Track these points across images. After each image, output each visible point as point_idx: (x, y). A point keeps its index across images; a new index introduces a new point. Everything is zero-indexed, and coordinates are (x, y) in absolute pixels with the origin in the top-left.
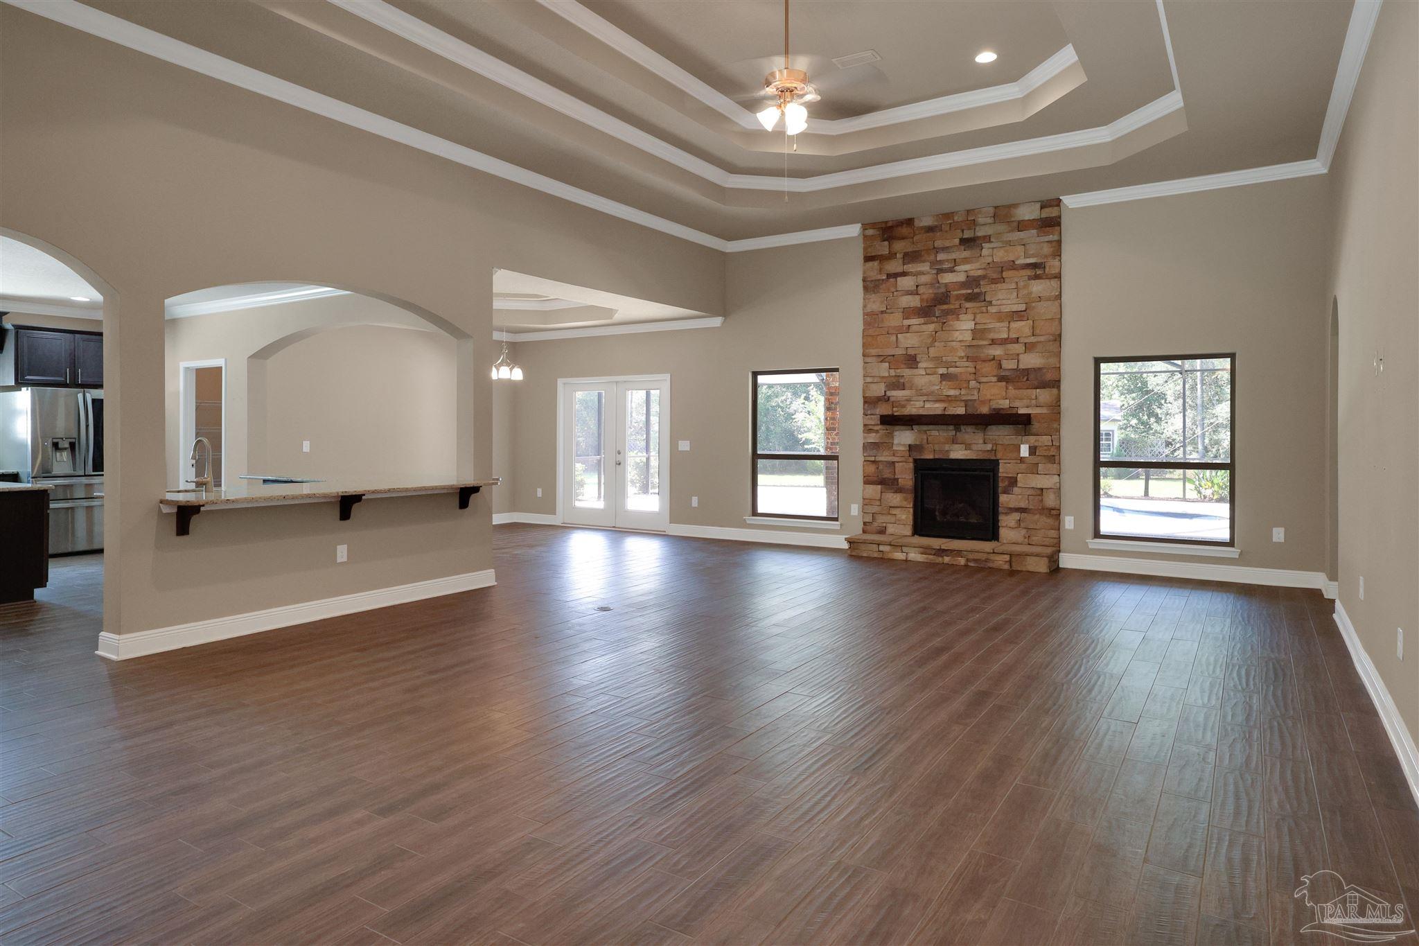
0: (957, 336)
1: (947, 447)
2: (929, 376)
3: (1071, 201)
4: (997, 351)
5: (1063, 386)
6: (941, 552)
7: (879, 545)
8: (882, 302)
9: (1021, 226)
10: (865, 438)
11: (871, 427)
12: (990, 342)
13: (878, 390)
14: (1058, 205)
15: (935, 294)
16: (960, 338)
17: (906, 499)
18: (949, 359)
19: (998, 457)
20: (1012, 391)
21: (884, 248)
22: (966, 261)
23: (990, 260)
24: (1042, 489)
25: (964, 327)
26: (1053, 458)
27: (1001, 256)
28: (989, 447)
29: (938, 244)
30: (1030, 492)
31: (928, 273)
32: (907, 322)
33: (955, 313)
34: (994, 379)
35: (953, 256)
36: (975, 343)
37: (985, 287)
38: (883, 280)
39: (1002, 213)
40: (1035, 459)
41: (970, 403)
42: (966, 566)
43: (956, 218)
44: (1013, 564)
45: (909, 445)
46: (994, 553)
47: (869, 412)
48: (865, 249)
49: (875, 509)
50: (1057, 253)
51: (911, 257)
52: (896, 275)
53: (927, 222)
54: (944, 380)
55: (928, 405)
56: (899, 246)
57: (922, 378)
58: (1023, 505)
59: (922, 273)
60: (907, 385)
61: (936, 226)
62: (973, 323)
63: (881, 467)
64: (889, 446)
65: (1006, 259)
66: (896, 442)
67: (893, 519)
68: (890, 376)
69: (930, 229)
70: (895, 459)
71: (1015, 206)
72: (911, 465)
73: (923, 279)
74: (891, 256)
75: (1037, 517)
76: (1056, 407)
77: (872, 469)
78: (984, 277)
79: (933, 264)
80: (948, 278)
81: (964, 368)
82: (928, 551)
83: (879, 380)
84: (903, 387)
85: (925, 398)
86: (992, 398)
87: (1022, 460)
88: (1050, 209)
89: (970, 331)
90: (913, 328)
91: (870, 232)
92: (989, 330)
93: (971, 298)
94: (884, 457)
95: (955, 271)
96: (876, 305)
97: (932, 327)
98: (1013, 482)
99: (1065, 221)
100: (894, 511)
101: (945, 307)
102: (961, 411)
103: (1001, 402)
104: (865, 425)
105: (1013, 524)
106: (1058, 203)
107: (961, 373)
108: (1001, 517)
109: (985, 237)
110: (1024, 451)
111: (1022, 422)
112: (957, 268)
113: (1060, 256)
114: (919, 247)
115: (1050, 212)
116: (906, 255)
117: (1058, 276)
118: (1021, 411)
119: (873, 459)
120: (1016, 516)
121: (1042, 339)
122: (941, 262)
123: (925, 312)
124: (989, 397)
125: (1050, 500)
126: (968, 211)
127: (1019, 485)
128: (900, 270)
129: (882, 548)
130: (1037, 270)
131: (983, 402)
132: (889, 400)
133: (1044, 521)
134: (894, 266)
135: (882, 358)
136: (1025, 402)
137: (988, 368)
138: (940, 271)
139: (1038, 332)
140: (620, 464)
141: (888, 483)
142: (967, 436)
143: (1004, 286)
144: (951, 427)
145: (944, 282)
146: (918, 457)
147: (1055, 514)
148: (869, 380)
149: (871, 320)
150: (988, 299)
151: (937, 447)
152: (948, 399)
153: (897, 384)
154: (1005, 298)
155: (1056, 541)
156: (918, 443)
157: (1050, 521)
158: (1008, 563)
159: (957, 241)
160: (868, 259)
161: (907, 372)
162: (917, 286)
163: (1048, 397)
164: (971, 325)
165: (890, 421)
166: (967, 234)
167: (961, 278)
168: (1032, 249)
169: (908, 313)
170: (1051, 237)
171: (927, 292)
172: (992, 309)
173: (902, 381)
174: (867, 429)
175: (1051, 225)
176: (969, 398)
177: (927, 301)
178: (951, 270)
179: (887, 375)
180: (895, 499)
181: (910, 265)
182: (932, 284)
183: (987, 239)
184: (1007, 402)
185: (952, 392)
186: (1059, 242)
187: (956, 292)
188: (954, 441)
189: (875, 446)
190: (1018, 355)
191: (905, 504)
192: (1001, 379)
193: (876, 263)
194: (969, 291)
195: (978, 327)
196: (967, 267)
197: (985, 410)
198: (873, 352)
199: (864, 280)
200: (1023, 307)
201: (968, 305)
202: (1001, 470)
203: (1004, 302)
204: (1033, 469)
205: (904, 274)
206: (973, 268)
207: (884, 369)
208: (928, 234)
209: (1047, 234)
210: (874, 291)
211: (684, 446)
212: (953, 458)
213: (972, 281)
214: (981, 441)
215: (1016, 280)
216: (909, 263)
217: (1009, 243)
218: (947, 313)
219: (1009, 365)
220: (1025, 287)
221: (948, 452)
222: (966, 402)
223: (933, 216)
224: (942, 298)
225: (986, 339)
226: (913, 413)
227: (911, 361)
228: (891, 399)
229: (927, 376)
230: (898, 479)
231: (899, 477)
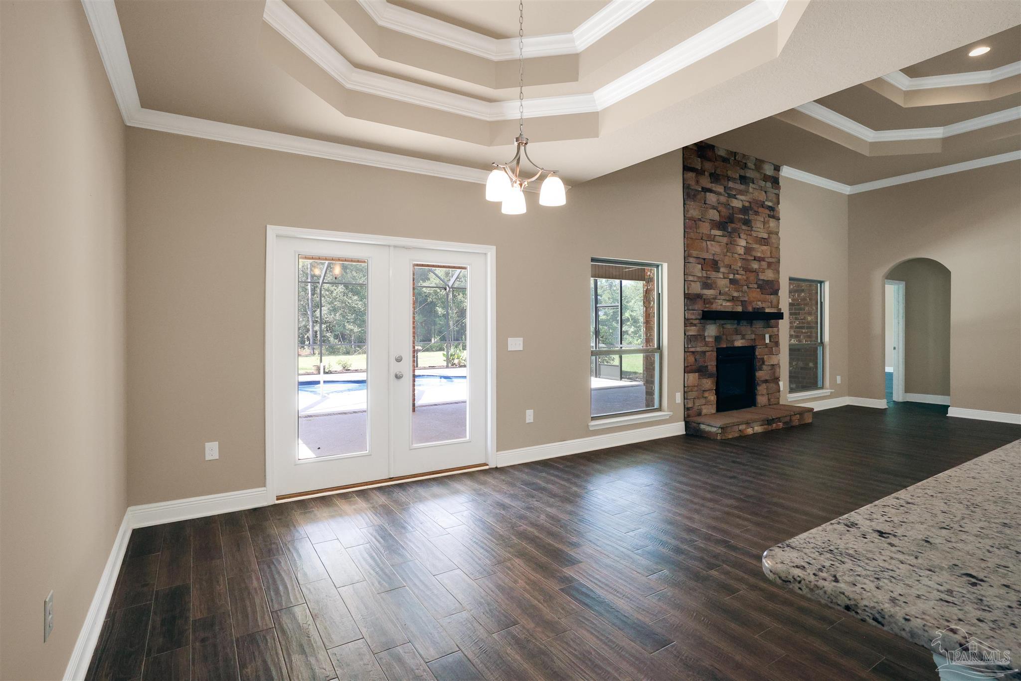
0: (739, 249)
1: (734, 337)
2: (725, 280)
4: (755, 265)
6: (769, 422)
8: (699, 211)
9: (765, 178)
10: (685, 331)
11: (691, 321)
12: (754, 258)
13: (696, 288)
14: (779, 171)
15: (728, 213)
17: (712, 383)
18: (735, 267)
19: (757, 344)
21: (697, 163)
22: (742, 193)
23: (752, 196)
24: (773, 365)
26: (777, 344)
28: (753, 336)
29: (729, 173)
30: (769, 368)
31: (725, 195)
32: (713, 232)
33: (737, 232)
34: (755, 286)
35: (737, 186)
36: (746, 257)
37: (751, 216)
39: (757, 165)
40: (772, 344)
45: (715, 337)
47: (690, 308)
48: (685, 159)
49: (695, 394)
50: (778, 203)
53: (722, 153)
56: (707, 166)
57: (721, 280)
59: (720, 194)
62: (746, 241)
63: (697, 357)
64: (701, 338)
65: (759, 199)
66: (706, 334)
67: (705, 401)
68: (703, 277)
69: (725, 160)
70: (707, 349)
71: (762, 162)
72: (715, 353)
73: (723, 199)
74: (703, 172)
76: (778, 308)
77: (690, 359)
78: (750, 208)
79: (726, 189)
81: (741, 276)
83: (696, 279)
84: (711, 287)
85: (723, 297)
86: (753, 300)
87: (766, 345)
88: (776, 172)
89: (744, 248)
90: (716, 238)
92: (754, 249)
93: (745, 222)
94: (699, 347)
95: (737, 199)
98: (762, 361)
100: (705, 395)
101: (732, 225)
102: (740, 309)
103: (758, 303)
104: (686, 320)
105: (764, 392)
106: (779, 169)
107: (740, 279)
108: (758, 388)
109: (751, 178)
110: (767, 339)
112: (737, 196)
114: (718, 171)
115: (776, 174)
116: (711, 175)
117: (778, 219)
118: (767, 310)
119: (693, 350)
120: (764, 386)
121: (773, 260)
122: (730, 189)
123: (722, 226)
125: (776, 372)
126: (744, 156)
127: (765, 363)
128: (708, 186)
130: (772, 212)
131: (750, 303)
132: (702, 297)
134: (705, 182)
135: (697, 260)
136: (767, 304)
137: (752, 277)
138: (729, 196)
139: (772, 255)
140: (401, 377)
141: (701, 371)
142: (742, 328)
143: (758, 218)
144: (735, 322)
145: (732, 205)
146: (719, 347)
148: (691, 278)
149: (689, 224)
150: (752, 225)
151: (728, 338)
152: (733, 299)
153: (706, 284)
154: (760, 227)
156: (718, 335)
157: (775, 387)
160: (686, 168)
161: (714, 275)
162: (718, 204)
163: (775, 301)
165: (709, 316)
166: (742, 173)
167: (741, 205)
168: (769, 196)
169: (713, 224)
170: (776, 191)
171: (724, 211)
172: (754, 234)
173: (710, 281)
174: (687, 322)
175: (775, 181)
176: (744, 299)
177: (724, 219)
178: (735, 197)
179: (700, 275)
180: (705, 383)
181: (714, 185)
183: (752, 180)
184: (761, 303)
185: (736, 294)
186: (779, 196)
187: (737, 216)
188: (737, 332)
191: (711, 387)
193: (694, 175)
194: (744, 217)
195: (748, 245)
196: (743, 198)
197: (750, 309)
198: (694, 253)
199: (684, 187)
200: (765, 236)
201: (744, 227)
202: (757, 354)
203: (759, 230)
204: (770, 352)
205: (710, 191)
206: (746, 199)
208: (724, 163)
209: (776, 188)
210: (693, 199)
211: (515, 344)
212: (736, 346)
213: (745, 210)
214: (750, 332)
215: (763, 215)
216: (713, 183)
217: (761, 188)
218: (734, 230)
219: (762, 276)
220: (767, 222)
221: (733, 341)
222: (743, 303)
223: (726, 150)
224: (731, 219)
225: (751, 256)
226: (718, 310)
227: (714, 265)
228: (704, 297)
229: (723, 280)
230: (707, 366)
231: (709, 364)
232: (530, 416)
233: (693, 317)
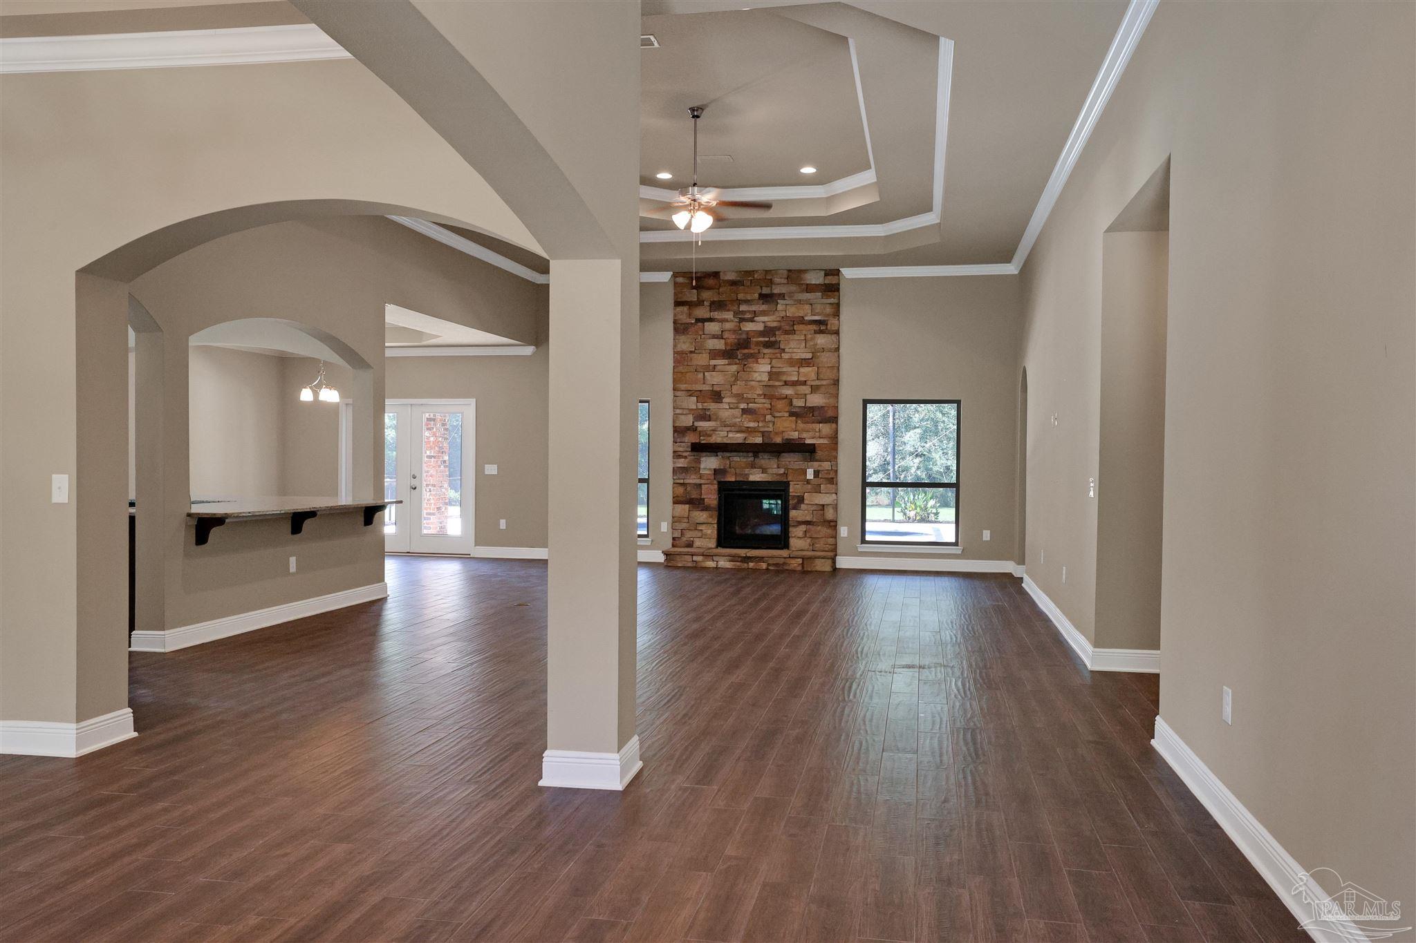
0: (756, 376)
1: (747, 471)
2: (733, 410)
3: (848, 273)
4: (788, 391)
5: (840, 422)
6: (747, 559)
7: (692, 555)
8: (691, 343)
9: (810, 288)
10: (674, 463)
11: (680, 453)
12: (784, 384)
13: (687, 421)
14: (838, 275)
15: (738, 339)
16: (759, 378)
17: (711, 517)
18: (749, 396)
19: (790, 479)
20: (801, 425)
21: (692, 296)
22: (764, 313)
23: (783, 314)
24: (823, 505)
25: (761, 369)
26: (832, 481)
27: (792, 311)
28: (782, 471)
29: (741, 296)
30: (815, 507)
31: (733, 321)
32: (713, 362)
33: (755, 357)
34: (787, 414)
35: (754, 308)
36: (771, 383)
37: (780, 337)
38: (692, 323)
39: (794, 276)
40: (817, 481)
41: (766, 434)
42: (767, 569)
43: (756, 276)
44: (805, 566)
45: (715, 470)
46: (790, 557)
47: (678, 440)
48: (675, 294)
49: (684, 525)
50: (837, 314)
51: (718, 305)
52: (704, 321)
53: (731, 276)
54: (745, 414)
55: (731, 435)
56: (706, 295)
57: (726, 410)
58: (808, 518)
59: (726, 321)
60: (712, 417)
61: (739, 281)
62: (770, 366)
63: (689, 489)
64: (697, 470)
65: (797, 315)
66: (702, 466)
67: (699, 534)
68: (697, 409)
69: (733, 283)
70: (702, 481)
71: (805, 271)
72: (716, 486)
73: (728, 326)
74: (700, 303)
75: (819, 528)
76: (834, 438)
77: (681, 490)
78: (779, 328)
79: (736, 314)
80: (749, 327)
81: (761, 404)
82: (737, 559)
83: (688, 412)
84: (709, 419)
85: (728, 429)
86: (785, 430)
87: (808, 482)
88: (832, 277)
89: (767, 374)
90: (718, 368)
91: (680, 280)
92: (783, 373)
93: (768, 345)
94: (692, 479)
95: (754, 321)
96: (685, 345)
97: (734, 368)
98: (801, 500)
99: (842, 287)
100: (700, 527)
101: (746, 351)
102: (759, 440)
103: (793, 433)
104: (674, 452)
105: (801, 534)
106: (837, 273)
107: (759, 408)
108: (791, 529)
109: (780, 294)
110: (810, 474)
111: (809, 451)
112: (755, 318)
113: (839, 316)
114: (723, 298)
115: (831, 280)
116: (712, 303)
117: (837, 333)
118: (808, 442)
119: (682, 481)
120: (803, 528)
121: (824, 383)
122: (743, 312)
123: (728, 354)
124: (781, 429)
125: (829, 514)
126: (767, 272)
127: (806, 502)
128: (707, 315)
129: (695, 558)
130: (821, 326)
131: (777, 434)
132: (696, 430)
133: (824, 531)
134: (702, 312)
135: (690, 393)
136: (812, 434)
137: (780, 405)
138: (742, 320)
139: (821, 376)
140: (415, 488)
141: (696, 503)
142: (763, 462)
143: (796, 337)
144: (751, 454)
145: (745, 329)
146: (722, 480)
147: (833, 525)
148: (678, 411)
149: (681, 358)
150: (782, 347)
151: (738, 471)
152: (749, 430)
153: (704, 416)
154: (795, 347)
155: (833, 547)
156: (722, 468)
157: (829, 531)
158: (801, 566)
159: (756, 296)
160: (678, 303)
161: (712, 406)
162: (722, 331)
163: (828, 430)
164: (768, 368)
165: (698, 448)
166: (766, 291)
167: (760, 327)
168: (818, 308)
169: (714, 354)
170: (832, 301)
171: (732, 338)
172: (785, 356)
173: (708, 413)
174: (677, 455)
175: (832, 290)
176: (766, 429)
177: (731, 346)
178: (752, 320)
179: (695, 407)
180: (701, 516)
181: (716, 313)
182: (734, 331)
183: (782, 296)
184: (797, 433)
185: (752, 425)
186: (838, 305)
187: (754, 340)
188: (753, 466)
189: (684, 470)
190: (806, 394)
191: (710, 520)
192: (792, 414)
193: (685, 309)
194: (767, 339)
195: (774, 370)
196: (765, 319)
197: (778, 440)
198: (683, 387)
199: (675, 322)
200: (809, 356)
201: (766, 351)
202: (791, 490)
203: (795, 350)
204: (817, 490)
205: (711, 320)
206: (770, 320)
207: (692, 403)
208: (732, 287)
209: (828, 297)
210: (683, 333)
211: (491, 469)
212: (754, 480)
213: (768, 331)
214: (776, 466)
215: (804, 332)
216: (715, 311)
217: (800, 302)
218: (747, 357)
219: (799, 403)
220: (812, 339)
221: (747, 475)
222: (763, 433)
223: (737, 272)
224: (744, 343)
225: (779, 381)
226: (718, 442)
227: (717, 396)
228: (699, 429)
229: (730, 410)
230: (704, 499)
231: (705, 497)
232: (503, 524)
233: (681, 449)
